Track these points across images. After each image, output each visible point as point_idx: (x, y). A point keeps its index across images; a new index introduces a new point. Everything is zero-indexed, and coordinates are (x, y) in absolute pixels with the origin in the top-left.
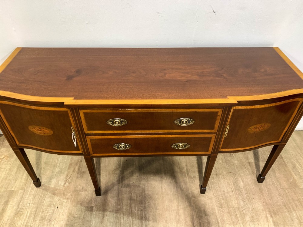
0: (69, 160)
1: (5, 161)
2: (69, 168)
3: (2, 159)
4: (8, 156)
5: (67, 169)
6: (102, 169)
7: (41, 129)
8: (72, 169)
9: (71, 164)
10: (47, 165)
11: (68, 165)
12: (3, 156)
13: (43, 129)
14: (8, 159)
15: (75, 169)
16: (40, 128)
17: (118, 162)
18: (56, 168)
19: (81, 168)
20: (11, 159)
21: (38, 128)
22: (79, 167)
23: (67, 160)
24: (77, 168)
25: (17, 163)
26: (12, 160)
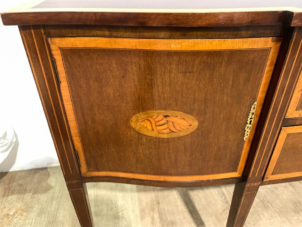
0: (137, 204)
1: (20, 220)
2: (142, 218)
3: (14, 215)
4: (23, 208)
5: (139, 220)
6: (200, 212)
7: (168, 119)
8: (148, 219)
9: (142, 211)
10: (99, 217)
11: (138, 212)
12: (14, 211)
13: (175, 120)
14: (25, 214)
15: (153, 218)
16: (166, 116)
17: (222, 198)
18: (119, 221)
19: (164, 216)
20: (29, 214)
21: (161, 117)
22: (159, 213)
23: (133, 204)
24: (156, 216)
25: (43, 219)
26: (32, 215)
